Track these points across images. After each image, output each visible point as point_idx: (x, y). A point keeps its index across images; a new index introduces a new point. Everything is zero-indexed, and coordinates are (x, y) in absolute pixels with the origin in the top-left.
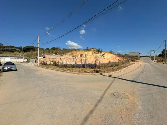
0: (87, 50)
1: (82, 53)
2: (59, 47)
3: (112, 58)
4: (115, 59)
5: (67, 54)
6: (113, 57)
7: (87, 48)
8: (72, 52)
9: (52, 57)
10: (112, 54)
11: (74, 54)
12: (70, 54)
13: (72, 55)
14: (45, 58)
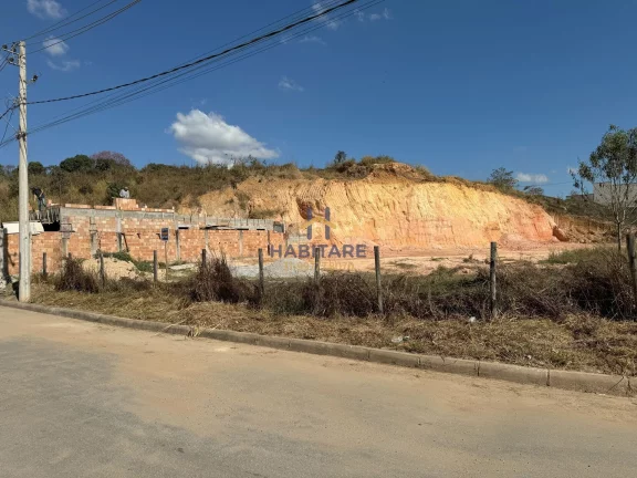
0: (344, 170)
1: (310, 190)
2: (118, 156)
3: (514, 221)
4: (531, 231)
5: (203, 200)
6: (517, 215)
7: (340, 155)
8: (241, 187)
9: (113, 223)
10: (508, 199)
11: (258, 201)
12: (223, 197)
13: (243, 206)
14: (56, 236)
